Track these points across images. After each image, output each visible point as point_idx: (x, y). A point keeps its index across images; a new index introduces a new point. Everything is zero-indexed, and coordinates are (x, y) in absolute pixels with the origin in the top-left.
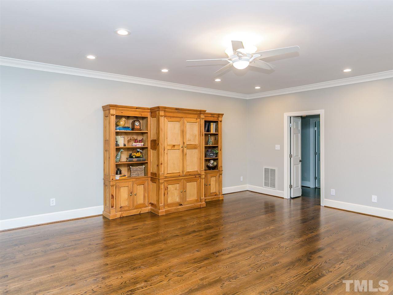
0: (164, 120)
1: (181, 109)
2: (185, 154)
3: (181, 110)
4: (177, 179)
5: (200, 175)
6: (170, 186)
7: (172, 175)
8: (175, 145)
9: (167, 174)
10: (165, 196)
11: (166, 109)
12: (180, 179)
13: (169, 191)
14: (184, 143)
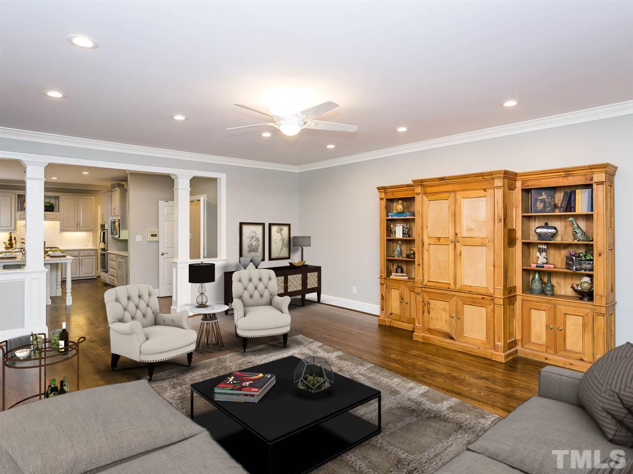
0: (422, 199)
1: (449, 177)
2: (458, 253)
3: (449, 179)
4: (444, 294)
5: (492, 298)
6: (432, 302)
7: (436, 285)
8: (440, 238)
9: (429, 281)
10: (425, 314)
11: (425, 182)
12: (450, 295)
13: (432, 309)
14: (456, 234)
